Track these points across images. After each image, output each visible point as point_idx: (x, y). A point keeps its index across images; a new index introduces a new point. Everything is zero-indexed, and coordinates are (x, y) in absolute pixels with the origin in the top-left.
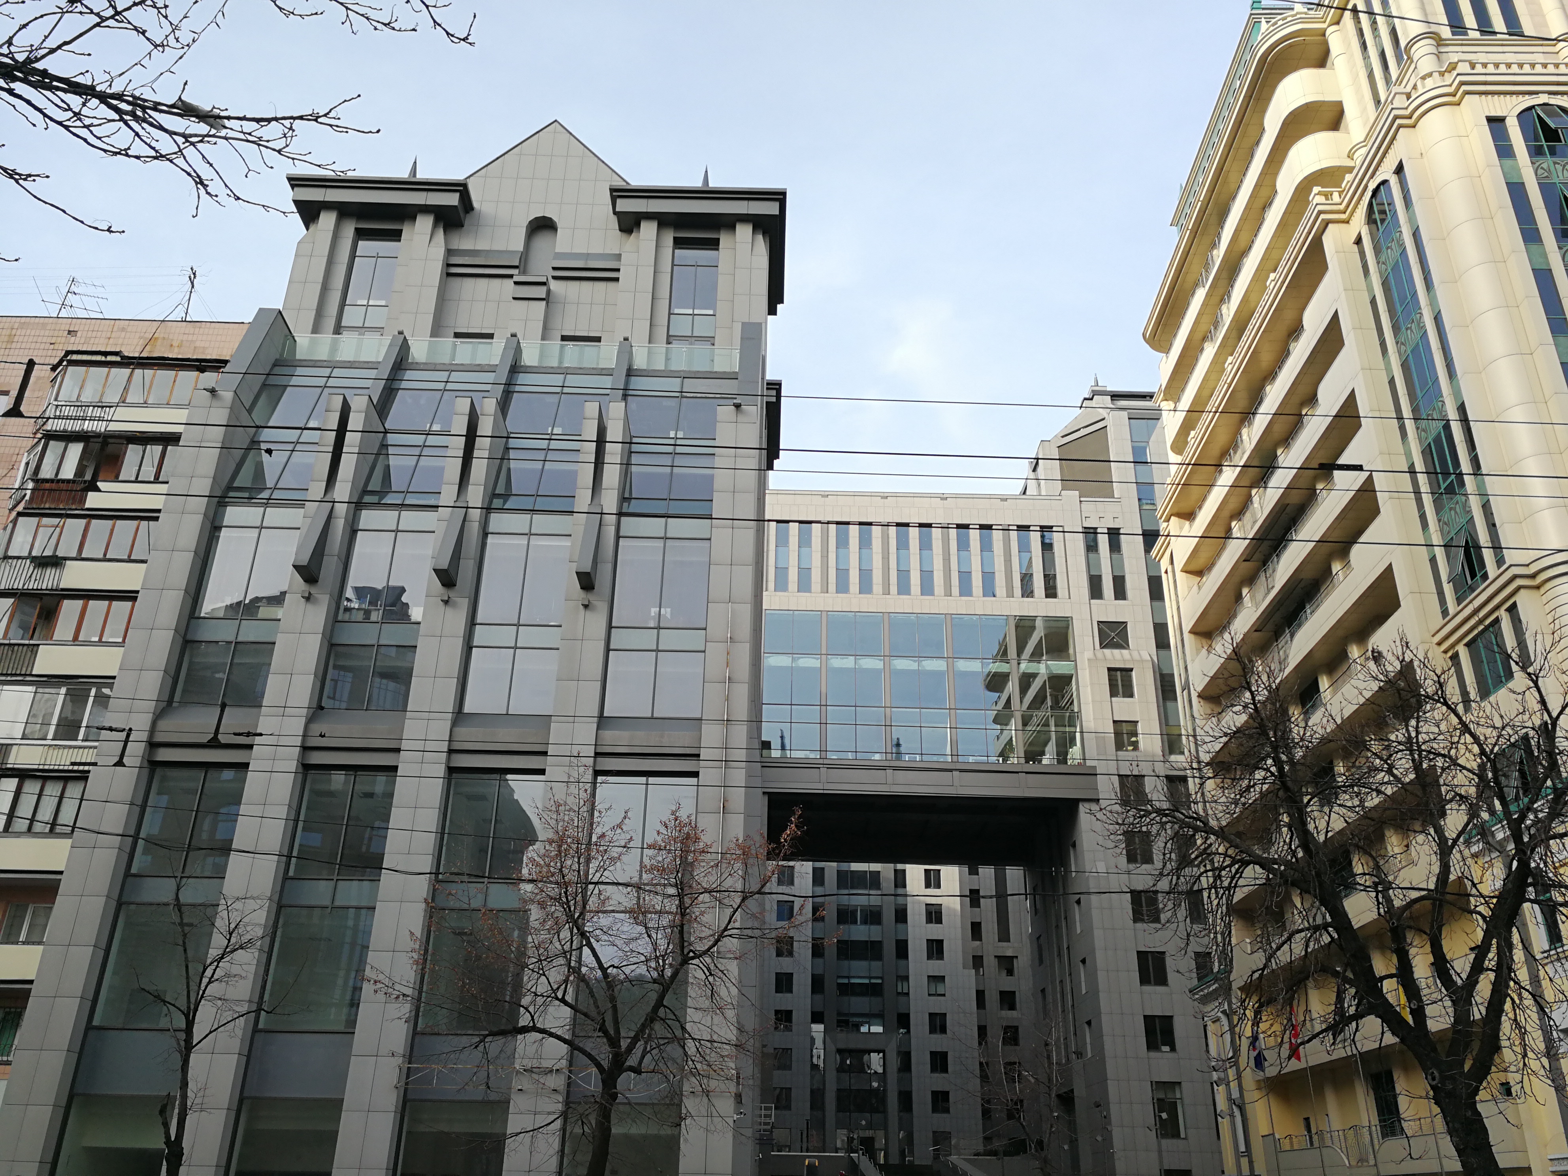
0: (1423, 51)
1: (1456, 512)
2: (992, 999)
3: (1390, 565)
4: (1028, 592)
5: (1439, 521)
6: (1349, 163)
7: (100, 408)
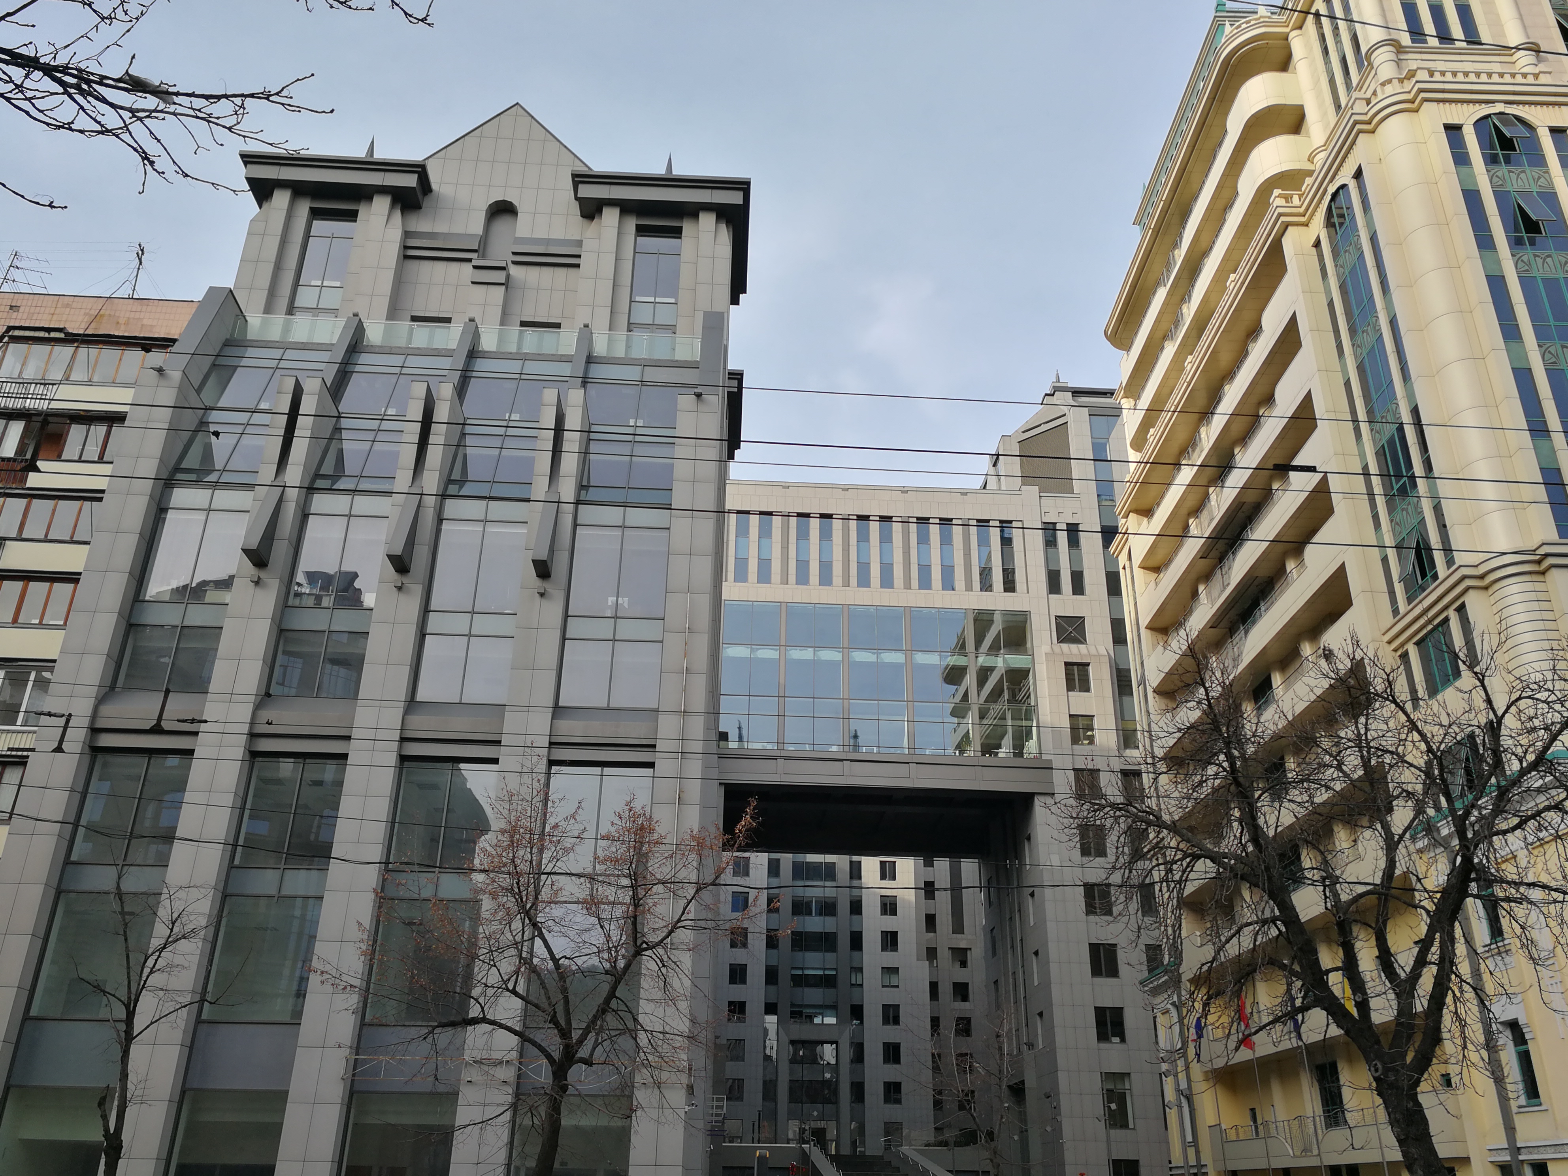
0: (1383, 59)
1: (1408, 513)
2: (946, 990)
3: (1343, 564)
4: (986, 586)
5: (1392, 521)
6: (1309, 167)
7: (42, 386)
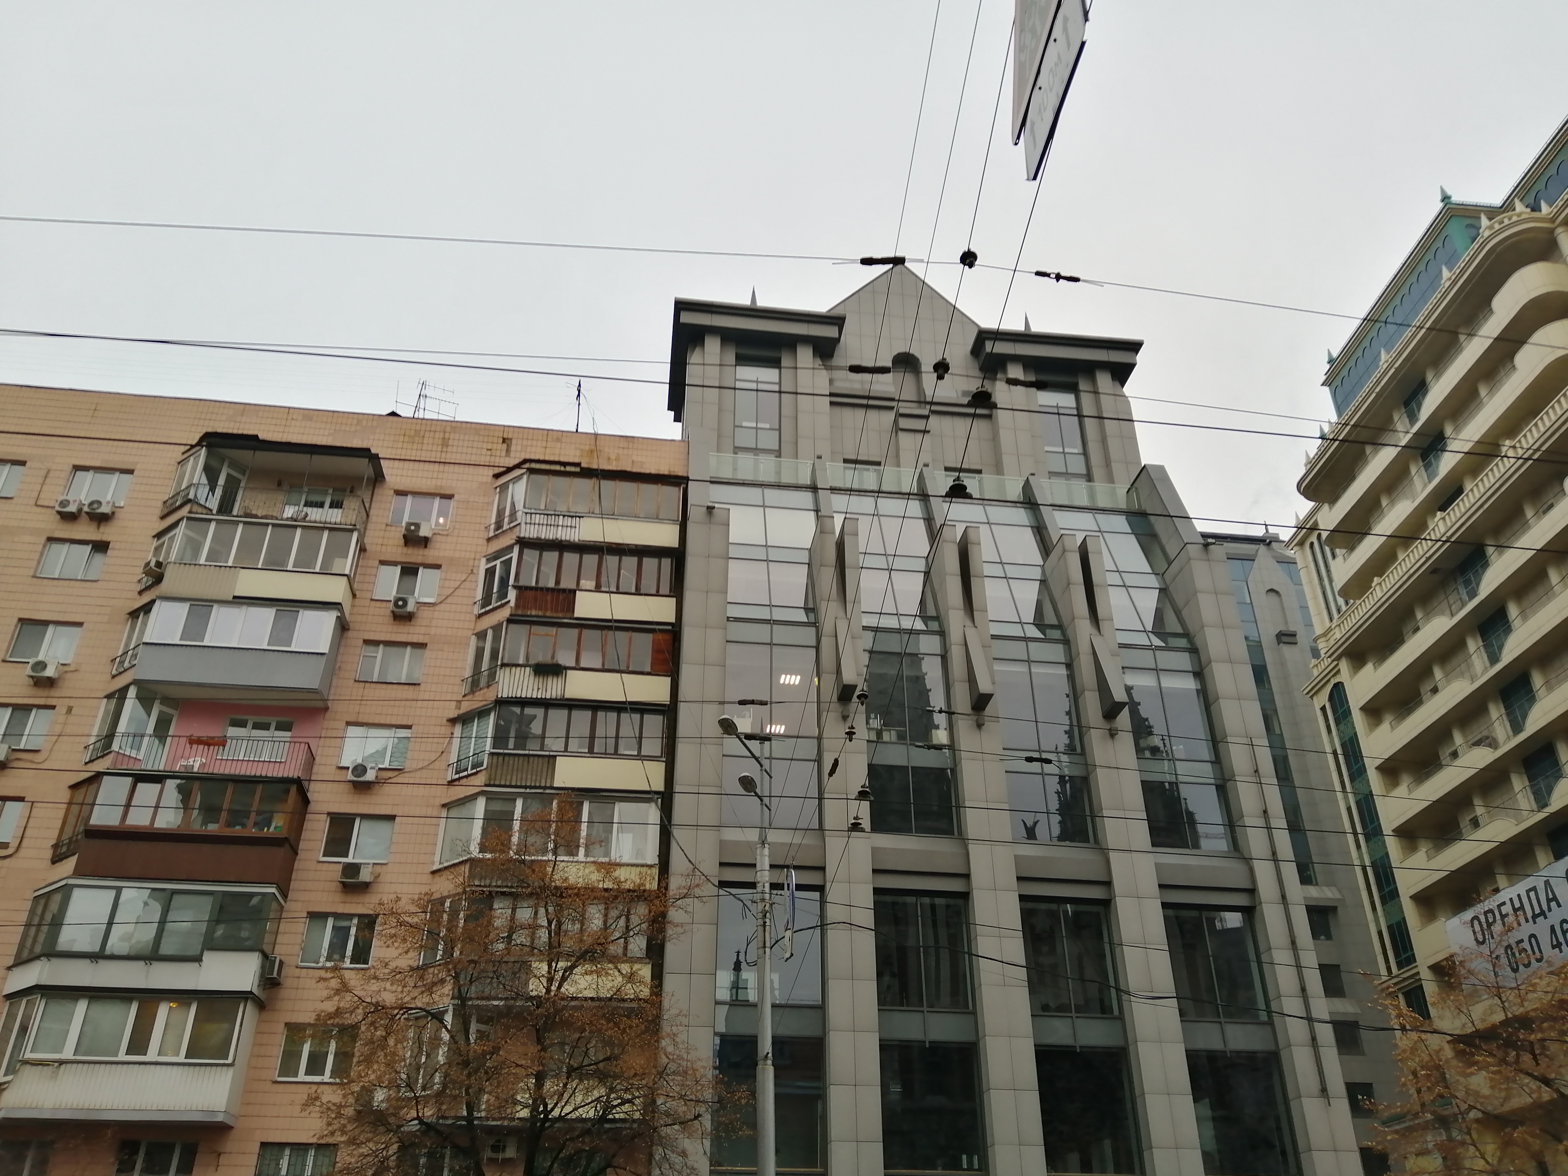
7: (570, 519)
